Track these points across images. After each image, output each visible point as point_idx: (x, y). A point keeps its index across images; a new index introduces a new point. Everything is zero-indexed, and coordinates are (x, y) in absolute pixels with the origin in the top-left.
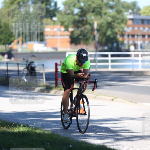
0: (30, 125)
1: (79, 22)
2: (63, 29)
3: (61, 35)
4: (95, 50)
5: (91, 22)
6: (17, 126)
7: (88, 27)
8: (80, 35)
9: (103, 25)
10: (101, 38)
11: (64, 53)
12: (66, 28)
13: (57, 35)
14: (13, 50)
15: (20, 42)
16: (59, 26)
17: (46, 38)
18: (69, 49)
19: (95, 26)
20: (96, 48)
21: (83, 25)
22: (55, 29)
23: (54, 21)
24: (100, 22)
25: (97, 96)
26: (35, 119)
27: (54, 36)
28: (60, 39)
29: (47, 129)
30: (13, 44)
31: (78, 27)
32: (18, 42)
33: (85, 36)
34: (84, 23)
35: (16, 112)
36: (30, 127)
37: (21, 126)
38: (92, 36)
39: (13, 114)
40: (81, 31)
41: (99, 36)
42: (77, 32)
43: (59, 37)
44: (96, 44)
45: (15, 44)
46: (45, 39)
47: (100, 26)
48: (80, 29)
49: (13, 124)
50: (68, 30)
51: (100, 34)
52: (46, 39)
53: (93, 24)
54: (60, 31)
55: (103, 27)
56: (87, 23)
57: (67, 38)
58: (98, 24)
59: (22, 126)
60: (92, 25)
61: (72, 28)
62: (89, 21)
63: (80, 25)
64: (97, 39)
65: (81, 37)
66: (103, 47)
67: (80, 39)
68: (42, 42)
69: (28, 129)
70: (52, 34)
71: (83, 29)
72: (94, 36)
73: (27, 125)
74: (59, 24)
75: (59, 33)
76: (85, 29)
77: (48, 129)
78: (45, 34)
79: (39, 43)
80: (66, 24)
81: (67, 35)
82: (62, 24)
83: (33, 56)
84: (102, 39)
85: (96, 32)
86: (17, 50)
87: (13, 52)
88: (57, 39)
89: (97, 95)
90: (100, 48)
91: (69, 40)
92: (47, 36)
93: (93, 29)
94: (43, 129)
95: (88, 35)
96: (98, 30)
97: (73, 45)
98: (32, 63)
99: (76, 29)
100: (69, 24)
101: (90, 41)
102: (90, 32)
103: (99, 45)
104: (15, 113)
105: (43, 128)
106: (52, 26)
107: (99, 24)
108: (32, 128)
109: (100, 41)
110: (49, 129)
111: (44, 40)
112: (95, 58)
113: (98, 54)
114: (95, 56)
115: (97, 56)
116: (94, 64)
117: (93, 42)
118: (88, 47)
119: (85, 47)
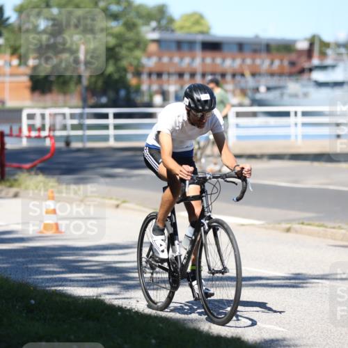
2: (15, 62)
3: (12, 75)
4: (80, 104)
10: (93, 79)
11: (19, 111)
13: (4, 75)
16: (7, 56)
18: (28, 103)
20: (84, 100)
28: (10, 82)
41: (91, 76)
43: (8, 79)
44: (83, 92)
54: (10, 65)
64: (85, 82)
66: (97, 97)
67: (51, 82)
74: (9, 51)
75: (7, 70)
81: (25, 74)
82: (14, 51)
84: (96, 82)
88: (3, 83)
90: (92, 101)
91: (29, 84)
97: (37, 94)
101: (72, 86)
103: (89, 95)
109: (92, 86)
112: (82, 121)
113: (88, 114)
114: (81, 116)
115: (85, 116)
116: (79, 133)
117: (79, 88)
118: (68, 97)
119: (61, 98)
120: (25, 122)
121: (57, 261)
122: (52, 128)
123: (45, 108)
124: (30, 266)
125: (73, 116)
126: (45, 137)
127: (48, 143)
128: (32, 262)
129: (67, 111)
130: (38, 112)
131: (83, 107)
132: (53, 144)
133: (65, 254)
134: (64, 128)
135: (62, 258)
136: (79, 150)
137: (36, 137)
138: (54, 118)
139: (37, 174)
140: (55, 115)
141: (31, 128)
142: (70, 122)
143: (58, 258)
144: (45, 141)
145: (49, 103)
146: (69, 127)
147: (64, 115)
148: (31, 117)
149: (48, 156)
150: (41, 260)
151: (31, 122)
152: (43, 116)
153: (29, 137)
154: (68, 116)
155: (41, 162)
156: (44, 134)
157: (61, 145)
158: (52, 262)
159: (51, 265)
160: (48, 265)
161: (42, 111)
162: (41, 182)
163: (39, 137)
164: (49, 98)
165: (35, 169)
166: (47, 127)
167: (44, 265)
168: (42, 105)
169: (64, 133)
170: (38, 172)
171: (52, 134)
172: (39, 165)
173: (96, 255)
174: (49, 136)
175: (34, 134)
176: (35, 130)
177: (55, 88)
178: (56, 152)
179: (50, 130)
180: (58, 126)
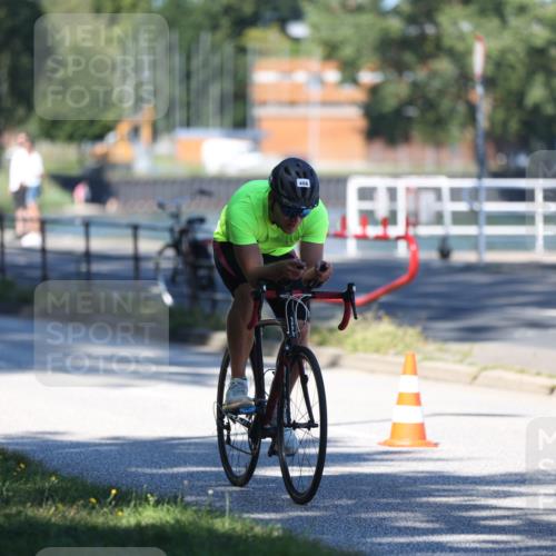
0: (188, 499)
1: (405, 43)
2: (332, 75)
3: (325, 103)
4: (473, 168)
5: (460, 47)
6: (129, 501)
7: (444, 66)
8: (410, 102)
9: (511, 58)
10: (500, 115)
11: (340, 181)
12: (349, 71)
13: (307, 103)
14: (114, 166)
15: (146, 133)
16: (315, 64)
17: (259, 112)
18: (358, 164)
19: (478, 64)
20: (481, 161)
21: (424, 58)
22: (300, 77)
23: (296, 40)
24: (496, 44)
25: (485, 373)
26: (208, 469)
27: (292, 103)
28: (323, 119)
29: (261, 516)
30: (111, 138)
31: (400, 68)
32: (136, 131)
33: (429, 105)
34: (429, 47)
35: (124, 438)
36: (186, 506)
37: (147, 500)
38: (461, 108)
39: (113, 448)
40: (415, 85)
41: (495, 108)
42: (398, 90)
43: (316, 112)
44: (480, 141)
45: (122, 139)
46: (253, 120)
47: (498, 63)
48: (409, 77)
49: (114, 492)
50: (355, 81)
51: (495, 100)
52: (260, 120)
53: (469, 52)
54: (322, 82)
55: (512, 67)
56: (439, 48)
57: (354, 115)
58: (488, 57)
59: (152, 499)
60: (461, 58)
61: (373, 70)
62: (447, 42)
63: (408, 57)
64: (483, 121)
65: (412, 112)
66: (508, 155)
67: (409, 119)
68: (241, 132)
69: (179, 516)
70: (286, 96)
71: (420, 74)
72: (472, 110)
73: (176, 497)
74: (318, 51)
75: (315, 92)
76: (434, 74)
77: (266, 516)
78: (256, 94)
79: (229, 136)
80: (347, 52)
81: (353, 103)
82: (331, 51)
83: (203, 192)
84: (505, 123)
85: (479, 90)
86: (128, 167)
87: (114, 176)
88: (305, 119)
89: (485, 369)
90: (498, 162)
91: (361, 123)
92: (264, 103)
93: (465, 78)
94: (246, 515)
95: (446, 104)
96: (489, 82)
97: (378, 148)
98: (197, 226)
99: (393, 75)
100: (359, 51)
101: (454, 130)
102: (453, 90)
103: (490, 151)
104: (122, 445)
105: (243, 511)
106: (285, 62)
107: (495, 54)
108: (196, 512)
109: (498, 130)
110: (273, 516)
111: (249, 122)
112: (476, 206)
113: (489, 190)
114: (474, 194)
115: (483, 195)
116: (471, 230)
117: (469, 134)
118: (445, 154)
119: (429, 155)
120: (353, 206)
121: (421, 505)
122: (413, 220)
123: (396, 176)
124: (363, 516)
125: (456, 194)
126: (398, 238)
127: (402, 251)
128: (368, 508)
129: (445, 183)
130: (381, 184)
131: (479, 177)
132: (414, 255)
133: (438, 490)
134: (438, 219)
135: (432, 499)
136: (469, 268)
137: (378, 238)
138: (417, 199)
139: (379, 318)
140: (420, 190)
141: (366, 218)
142: (450, 207)
143: (424, 499)
144: (396, 247)
145: (404, 166)
146: (448, 218)
147: (438, 191)
148: (366, 194)
149: (404, 278)
150: (388, 504)
151: (367, 205)
152: (392, 193)
153: (362, 238)
154: (446, 194)
155: (388, 292)
156: (393, 231)
157: (430, 255)
158: (411, 508)
159: (409, 514)
160: (403, 515)
161: (391, 182)
162: (387, 334)
163: (384, 238)
164: (403, 154)
165: (375, 306)
166: (401, 218)
167: (393, 514)
168: (388, 168)
169: (438, 231)
170: (381, 313)
171: (412, 231)
172: (384, 299)
173: (507, 495)
174: (406, 237)
175: (373, 231)
176: (375, 223)
177: (416, 134)
178: (419, 270)
179: (408, 224)
180: (424, 217)
